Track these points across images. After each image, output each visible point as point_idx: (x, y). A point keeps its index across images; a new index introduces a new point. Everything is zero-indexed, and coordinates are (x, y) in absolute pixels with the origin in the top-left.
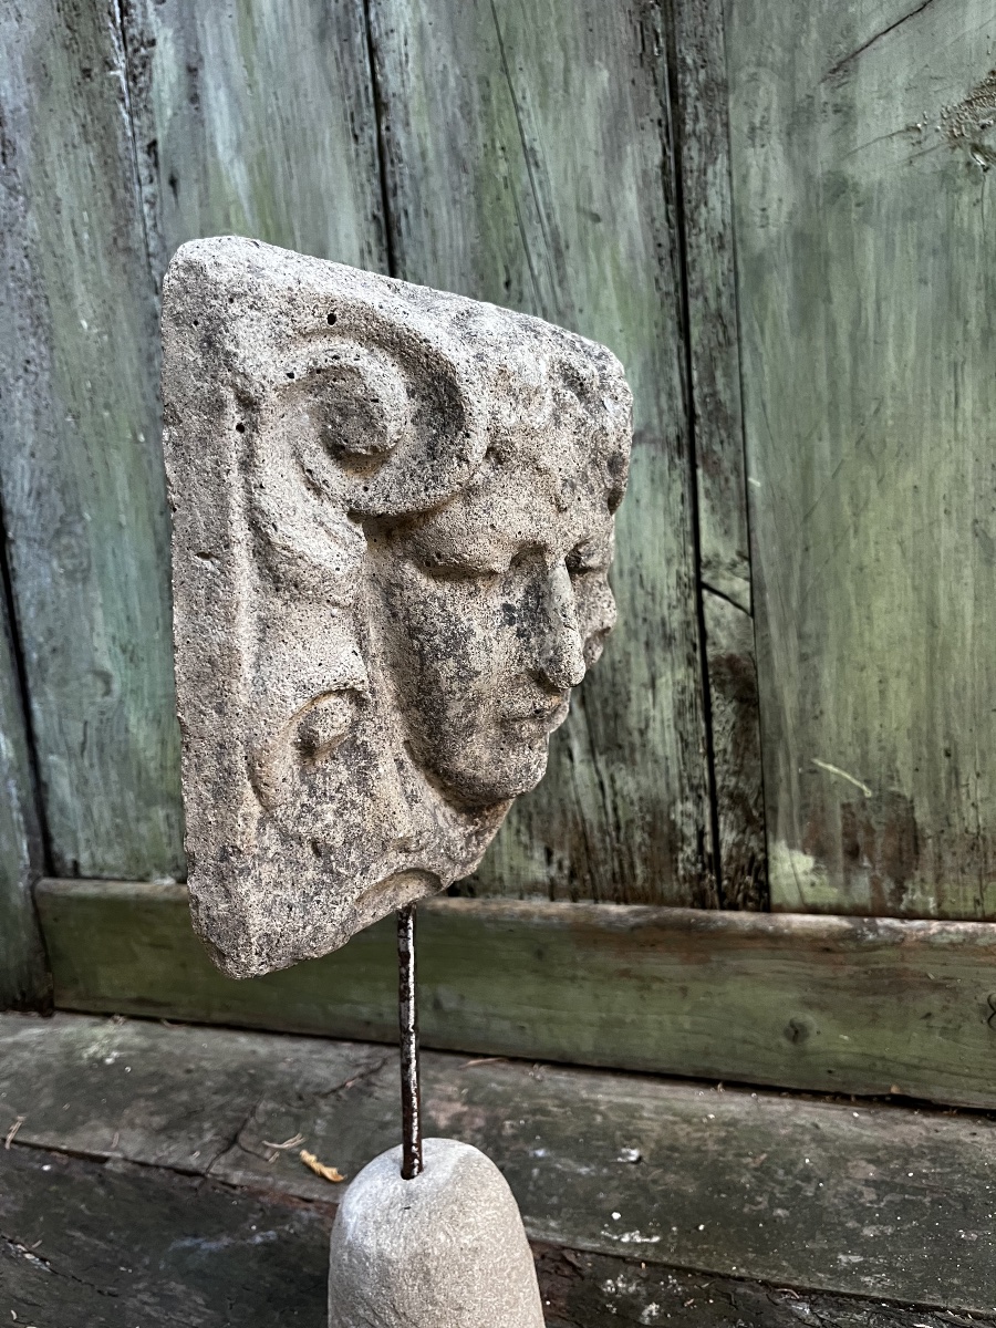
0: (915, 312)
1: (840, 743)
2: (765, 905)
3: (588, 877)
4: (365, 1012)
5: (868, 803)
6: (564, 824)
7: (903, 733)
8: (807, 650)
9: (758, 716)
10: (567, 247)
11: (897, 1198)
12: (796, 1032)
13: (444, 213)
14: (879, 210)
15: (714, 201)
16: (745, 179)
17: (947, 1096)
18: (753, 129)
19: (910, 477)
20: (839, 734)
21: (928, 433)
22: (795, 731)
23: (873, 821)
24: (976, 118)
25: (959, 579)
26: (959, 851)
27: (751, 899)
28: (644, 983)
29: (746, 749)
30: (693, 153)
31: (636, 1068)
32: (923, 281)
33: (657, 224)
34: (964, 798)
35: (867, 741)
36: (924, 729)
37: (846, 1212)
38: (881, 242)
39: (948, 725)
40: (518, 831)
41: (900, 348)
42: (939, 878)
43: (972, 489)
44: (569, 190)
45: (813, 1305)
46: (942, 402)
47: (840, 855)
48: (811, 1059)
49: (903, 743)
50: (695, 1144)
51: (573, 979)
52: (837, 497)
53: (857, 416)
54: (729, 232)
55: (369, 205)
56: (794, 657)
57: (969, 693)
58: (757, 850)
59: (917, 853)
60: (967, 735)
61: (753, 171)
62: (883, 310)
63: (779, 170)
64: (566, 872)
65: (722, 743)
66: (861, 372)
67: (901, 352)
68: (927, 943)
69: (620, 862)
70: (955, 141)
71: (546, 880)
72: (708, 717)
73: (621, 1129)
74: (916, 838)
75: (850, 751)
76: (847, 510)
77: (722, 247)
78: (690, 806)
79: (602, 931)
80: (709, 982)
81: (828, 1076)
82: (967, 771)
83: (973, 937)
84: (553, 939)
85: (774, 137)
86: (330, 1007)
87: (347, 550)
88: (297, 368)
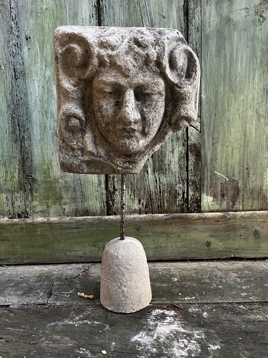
0: (245, 55)
1: (221, 167)
2: (200, 212)
3: (151, 207)
4: (80, 253)
5: (227, 182)
6: (145, 192)
7: (237, 164)
8: (214, 142)
9: (201, 160)
10: (155, 24)
11: (246, 279)
12: (208, 244)
13: (118, 9)
14: (238, 28)
15: (197, 18)
16: (205, 14)
17: (245, 256)
18: (207, 1)
19: (242, 97)
20: (221, 164)
21: (247, 86)
22: (210, 164)
23: (228, 187)
24: (261, 8)
25: (252, 124)
26: (248, 193)
27: (196, 210)
28: (168, 235)
29: (197, 169)
30: (192, 5)
32: (248, 47)
33: (181, 22)
34: (250, 180)
35: (228, 166)
36: (242, 163)
37: (236, 284)
38: (238, 36)
39: (247, 162)
40: (131, 195)
41: (242, 63)
42: (243, 201)
43: (256, 101)
44: (156, 8)
45: (244, 306)
46: (251, 78)
47: (219, 196)
48: (212, 250)
49: (237, 166)
50: (189, 275)
51: (147, 236)
52: (224, 102)
53: (230, 80)
54: (200, 27)
55: (94, 2)
56: (211, 144)
57: (253, 153)
58: (198, 196)
59: (238, 195)
60: (252, 164)
61: (207, 12)
62: (238, 53)
63: (214, 13)
64: (144, 206)
65: (191, 167)
66: (232, 69)
67: (242, 65)
68: (242, 217)
69: (160, 202)
70: (256, 13)
71: (138, 209)
72: (188, 160)
73: (168, 274)
74: (238, 191)
75: (224, 169)
76: (226, 105)
77: (198, 31)
78: (181, 185)
79: (157, 221)
80: (186, 233)
81: (216, 254)
82: (251, 173)
83: (252, 214)
84: (142, 225)
85: (213, 4)
86: (68, 253)
87: (75, 86)
88: (64, 49)
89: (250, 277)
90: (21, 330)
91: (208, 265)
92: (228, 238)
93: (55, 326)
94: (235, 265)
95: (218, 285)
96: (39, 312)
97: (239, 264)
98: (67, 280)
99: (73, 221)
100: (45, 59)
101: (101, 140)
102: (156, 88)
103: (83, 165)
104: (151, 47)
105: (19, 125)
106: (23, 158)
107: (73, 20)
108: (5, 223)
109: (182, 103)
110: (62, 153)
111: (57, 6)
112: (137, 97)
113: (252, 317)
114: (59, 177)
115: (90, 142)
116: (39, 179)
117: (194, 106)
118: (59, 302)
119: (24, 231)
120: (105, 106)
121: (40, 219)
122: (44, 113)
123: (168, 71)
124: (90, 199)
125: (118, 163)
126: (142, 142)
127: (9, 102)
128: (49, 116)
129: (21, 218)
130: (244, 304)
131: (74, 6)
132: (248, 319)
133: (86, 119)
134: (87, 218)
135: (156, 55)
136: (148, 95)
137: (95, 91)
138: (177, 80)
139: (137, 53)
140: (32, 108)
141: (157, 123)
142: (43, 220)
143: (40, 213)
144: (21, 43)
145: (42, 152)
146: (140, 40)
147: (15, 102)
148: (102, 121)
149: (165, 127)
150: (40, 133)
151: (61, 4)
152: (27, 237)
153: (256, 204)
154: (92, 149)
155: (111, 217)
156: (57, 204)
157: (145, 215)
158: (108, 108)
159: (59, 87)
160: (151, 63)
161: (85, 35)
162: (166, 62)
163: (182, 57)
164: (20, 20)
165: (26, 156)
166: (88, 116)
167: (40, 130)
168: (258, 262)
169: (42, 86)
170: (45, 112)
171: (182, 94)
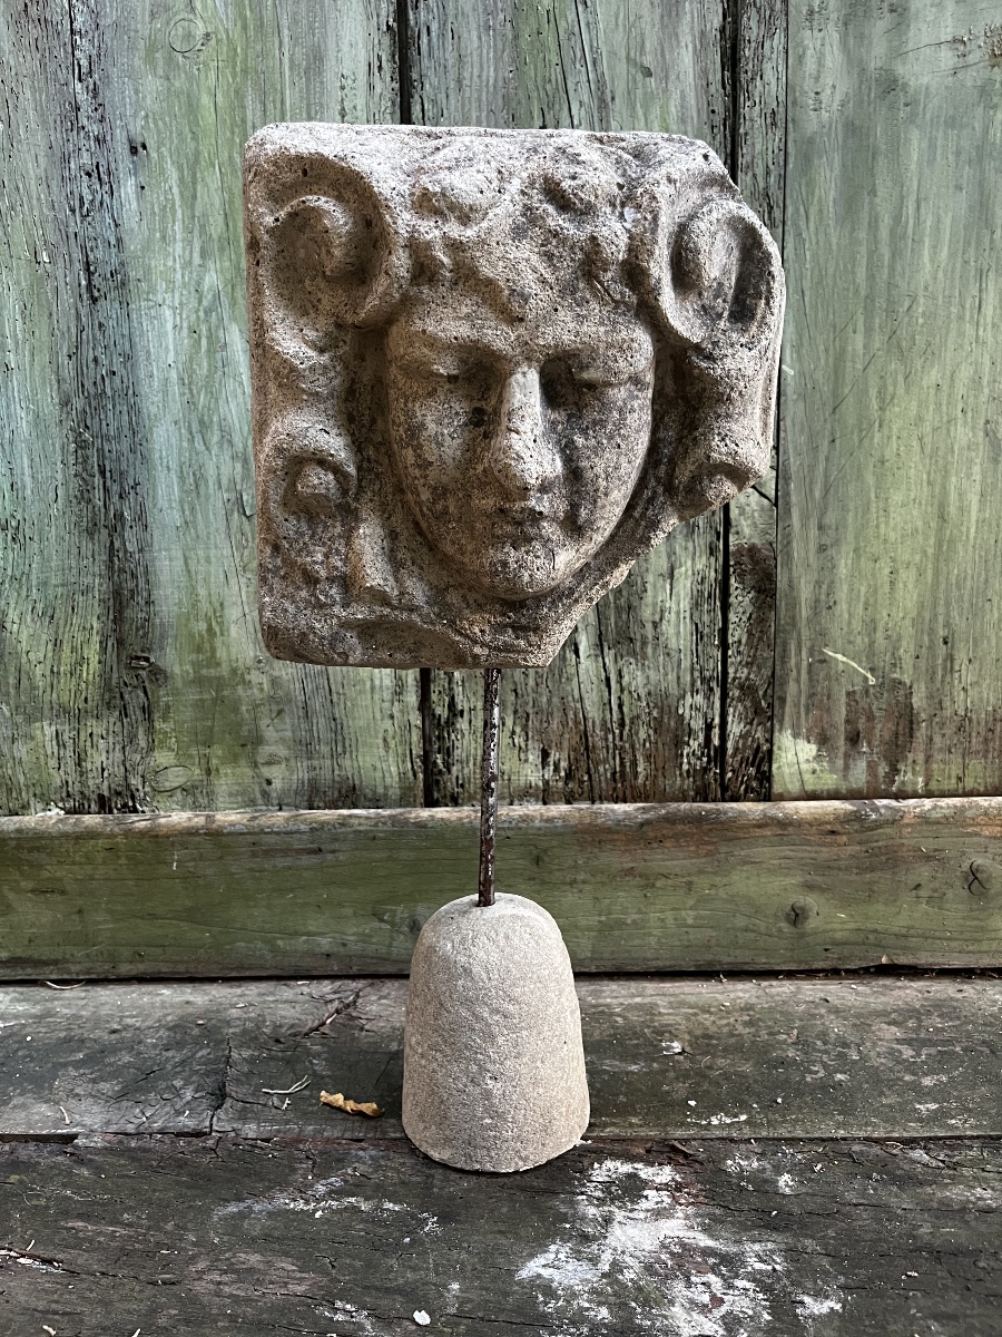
0: (950, 215)
1: (850, 632)
2: (767, 796)
3: (586, 778)
4: (325, 943)
5: (872, 690)
6: (564, 724)
7: (908, 622)
8: (826, 540)
9: (773, 607)
10: (613, 98)
12: (797, 915)
13: (475, 38)
14: (924, 114)
15: (769, 75)
16: (800, 59)
17: (931, 960)
18: (811, 12)
19: (934, 375)
21: (953, 334)
22: (809, 621)
23: (874, 707)
25: (968, 476)
26: (948, 732)
27: (753, 790)
28: (648, 881)
29: (760, 639)
30: (752, 26)
31: (636, 969)
32: (959, 188)
33: (712, 89)
34: (956, 682)
35: (875, 630)
36: (927, 619)
38: (925, 145)
39: (948, 615)
40: (513, 733)
41: (935, 249)
42: (928, 759)
43: (986, 391)
44: (620, 36)
45: (927, 1150)
46: (968, 306)
47: (841, 742)
48: (809, 939)
49: (908, 630)
50: (725, 1030)
51: (573, 883)
52: (866, 392)
53: (891, 311)
54: (782, 109)
55: (383, 13)
56: (813, 547)
57: (969, 583)
58: (762, 741)
59: (911, 736)
60: (963, 624)
61: (810, 52)
62: (923, 210)
63: (834, 58)
64: (563, 774)
65: (736, 634)
66: (899, 268)
67: (935, 254)
68: (924, 819)
69: (622, 759)
70: (996, 57)
71: (541, 784)
72: (725, 607)
73: (648, 1027)
74: (911, 722)
75: (859, 640)
76: (875, 405)
77: (774, 124)
78: (699, 699)
79: (609, 830)
80: (715, 873)
81: (825, 954)
82: (961, 657)
83: (962, 810)
84: (554, 843)
85: (831, 25)
86: (280, 942)
87: (322, 351)
88: (282, 214)
89: (949, 1042)
90: (121, 1231)
91: (795, 994)
92: (871, 894)
93: (241, 1215)
94: (896, 993)
95: (830, 1072)
96: (182, 1165)
97: (909, 992)
98: (278, 1041)
99: (302, 827)
100: (203, 227)
101: (414, 545)
102: (622, 364)
103: (348, 635)
104: (609, 210)
105: (103, 473)
106: (117, 594)
107: (308, 80)
108: (53, 831)
109: (715, 413)
110: (271, 590)
111: (245, 27)
112: (553, 393)
113: (956, 1193)
114: (249, 663)
115: (377, 555)
116: (177, 670)
117: (758, 425)
118: (253, 1126)
119: (123, 861)
120: (432, 427)
121: (178, 817)
122: (195, 427)
123: (668, 300)
124: (365, 744)
125: (477, 630)
126: (567, 559)
127: (65, 387)
128: (215, 439)
129: (111, 812)
130: (927, 1143)
131: (311, 27)
132: (940, 1202)
133: (359, 469)
134: (350, 816)
135: (623, 240)
136: (591, 386)
137: (393, 370)
138: (701, 328)
139: (556, 235)
140: (153, 410)
141: (624, 488)
142: (190, 819)
143: (179, 795)
144: (113, 166)
145: (189, 572)
146: (566, 184)
147: (88, 384)
148: (422, 481)
149: (651, 501)
150: (181, 502)
151: (261, 18)
152: (130, 883)
153: (978, 772)
154: (382, 583)
155: (441, 812)
156: (243, 762)
157: (564, 808)
158: (442, 435)
159: (260, 351)
160: (605, 271)
161: (362, 164)
162: (660, 269)
163: (719, 245)
164: (106, 78)
165: (131, 585)
166: (369, 460)
167: (182, 490)
168: (980, 984)
169: (189, 328)
170: (201, 422)
171: (716, 382)
